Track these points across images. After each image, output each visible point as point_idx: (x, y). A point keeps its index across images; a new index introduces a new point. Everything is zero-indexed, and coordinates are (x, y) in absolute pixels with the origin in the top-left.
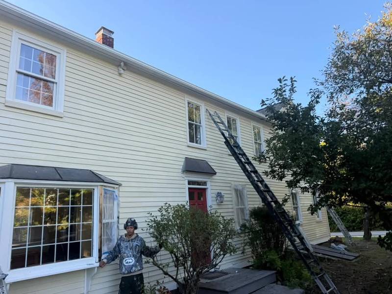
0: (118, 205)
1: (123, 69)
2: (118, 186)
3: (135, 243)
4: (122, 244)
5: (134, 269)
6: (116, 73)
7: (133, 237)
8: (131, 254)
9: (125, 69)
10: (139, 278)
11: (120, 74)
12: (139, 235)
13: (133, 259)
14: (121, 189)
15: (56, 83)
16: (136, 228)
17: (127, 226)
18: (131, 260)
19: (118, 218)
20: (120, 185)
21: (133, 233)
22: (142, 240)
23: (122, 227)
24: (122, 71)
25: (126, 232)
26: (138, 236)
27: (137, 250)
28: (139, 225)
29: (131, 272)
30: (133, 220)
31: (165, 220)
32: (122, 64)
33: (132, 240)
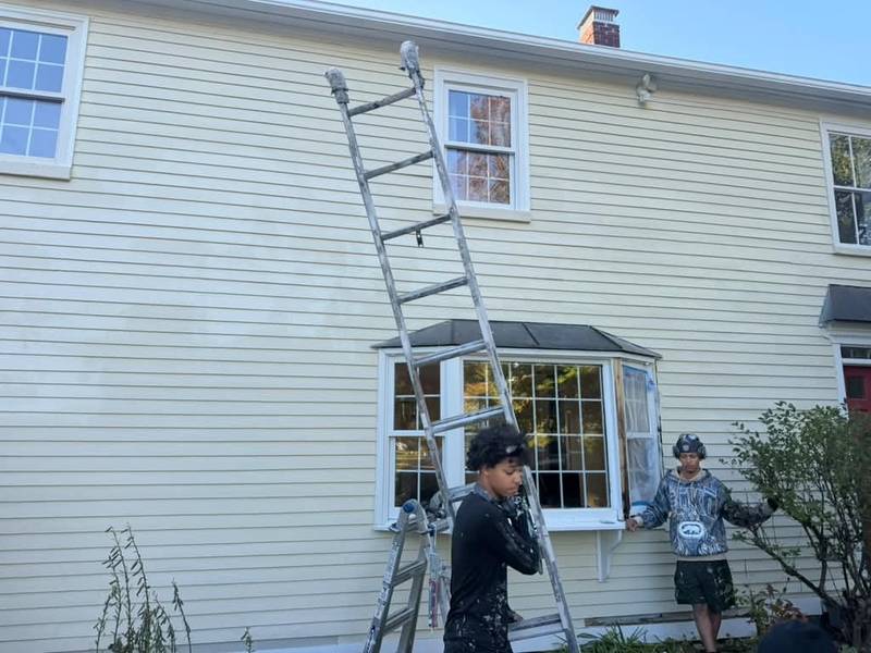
0: (657, 401)
1: (650, 91)
2: (653, 360)
3: (704, 492)
4: (672, 490)
5: (705, 547)
6: (633, 104)
7: (699, 476)
8: (695, 513)
9: (653, 89)
10: (719, 569)
11: (642, 105)
12: (713, 474)
13: (702, 526)
14: (661, 366)
15: (513, 154)
16: (702, 457)
17: (682, 451)
18: (696, 529)
19: (660, 430)
20: (658, 358)
21: (696, 469)
24: (647, 96)
25: (679, 463)
26: (708, 476)
27: (709, 505)
28: (709, 451)
29: (699, 555)
30: (693, 438)
32: (646, 78)
33: (695, 483)
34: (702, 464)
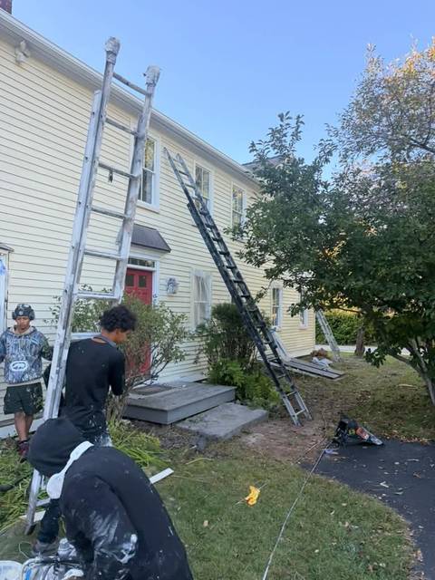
0: (6, 281)
1: (25, 55)
2: (7, 252)
3: (30, 341)
4: (8, 341)
5: (27, 376)
6: (12, 59)
7: (28, 331)
8: (23, 355)
9: (28, 54)
10: (35, 389)
11: (18, 63)
12: (38, 329)
13: (26, 362)
14: (13, 257)
16: (32, 318)
17: (18, 315)
18: (22, 365)
19: (6, 301)
20: (10, 251)
21: (28, 326)
22: (41, 336)
23: (10, 315)
24: (22, 58)
25: (15, 323)
26: (35, 331)
27: (33, 350)
29: (22, 382)
30: (27, 306)
31: (81, 309)
32: (23, 44)
33: (25, 336)
34: (32, 323)
